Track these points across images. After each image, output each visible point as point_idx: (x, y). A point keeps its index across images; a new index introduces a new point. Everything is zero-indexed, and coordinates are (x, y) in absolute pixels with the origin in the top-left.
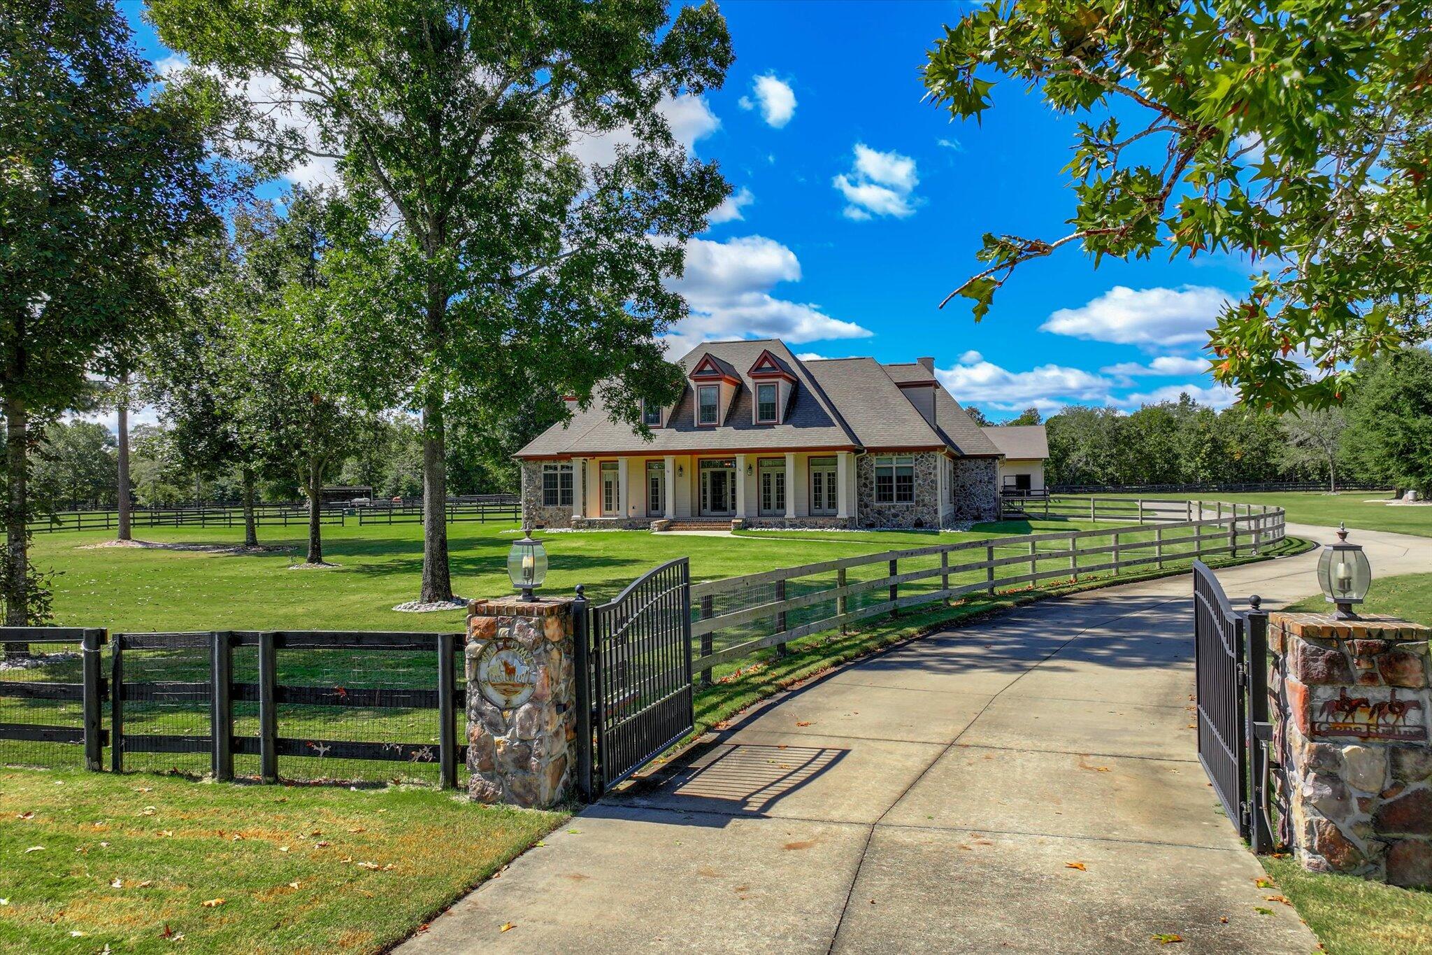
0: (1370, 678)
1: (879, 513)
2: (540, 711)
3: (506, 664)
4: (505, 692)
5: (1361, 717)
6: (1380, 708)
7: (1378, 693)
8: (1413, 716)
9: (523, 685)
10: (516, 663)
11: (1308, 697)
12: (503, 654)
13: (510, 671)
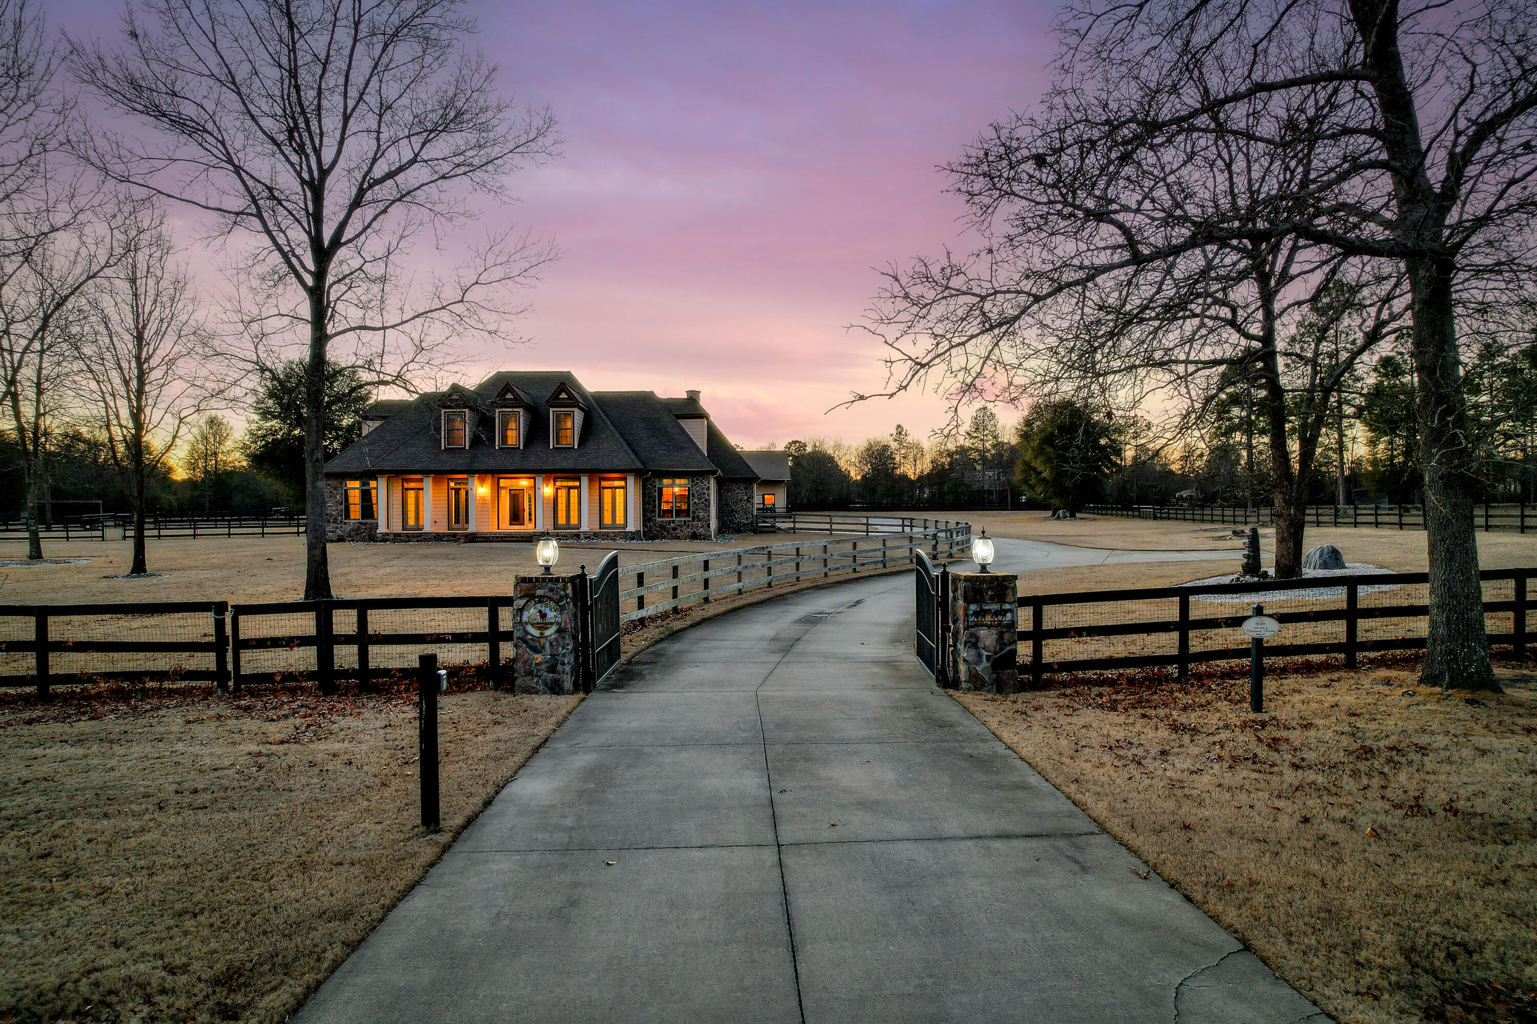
0: (992, 598)
1: (661, 526)
2: (564, 638)
3: (540, 612)
4: (541, 628)
5: (988, 618)
6: (997, 613)
7: (994, 607)
8: (1009, 616)
9: (552, 624)
10: (547, 611)
11: (966, 609)
12: (538, 606)
13: (543, 615)
